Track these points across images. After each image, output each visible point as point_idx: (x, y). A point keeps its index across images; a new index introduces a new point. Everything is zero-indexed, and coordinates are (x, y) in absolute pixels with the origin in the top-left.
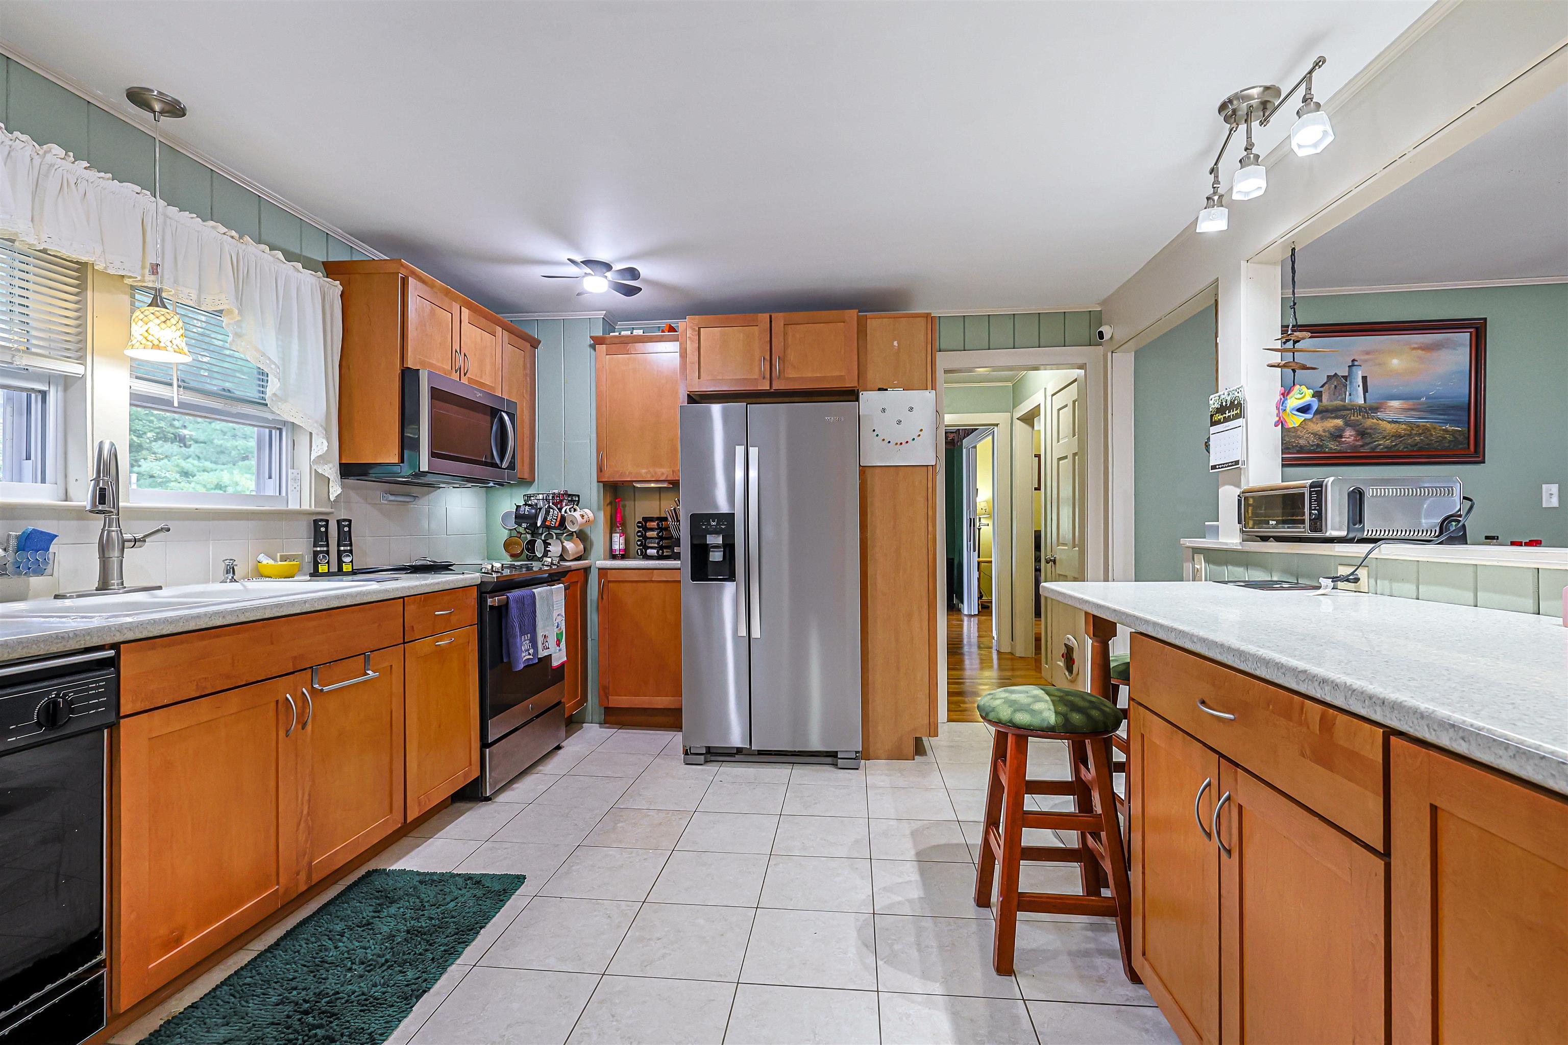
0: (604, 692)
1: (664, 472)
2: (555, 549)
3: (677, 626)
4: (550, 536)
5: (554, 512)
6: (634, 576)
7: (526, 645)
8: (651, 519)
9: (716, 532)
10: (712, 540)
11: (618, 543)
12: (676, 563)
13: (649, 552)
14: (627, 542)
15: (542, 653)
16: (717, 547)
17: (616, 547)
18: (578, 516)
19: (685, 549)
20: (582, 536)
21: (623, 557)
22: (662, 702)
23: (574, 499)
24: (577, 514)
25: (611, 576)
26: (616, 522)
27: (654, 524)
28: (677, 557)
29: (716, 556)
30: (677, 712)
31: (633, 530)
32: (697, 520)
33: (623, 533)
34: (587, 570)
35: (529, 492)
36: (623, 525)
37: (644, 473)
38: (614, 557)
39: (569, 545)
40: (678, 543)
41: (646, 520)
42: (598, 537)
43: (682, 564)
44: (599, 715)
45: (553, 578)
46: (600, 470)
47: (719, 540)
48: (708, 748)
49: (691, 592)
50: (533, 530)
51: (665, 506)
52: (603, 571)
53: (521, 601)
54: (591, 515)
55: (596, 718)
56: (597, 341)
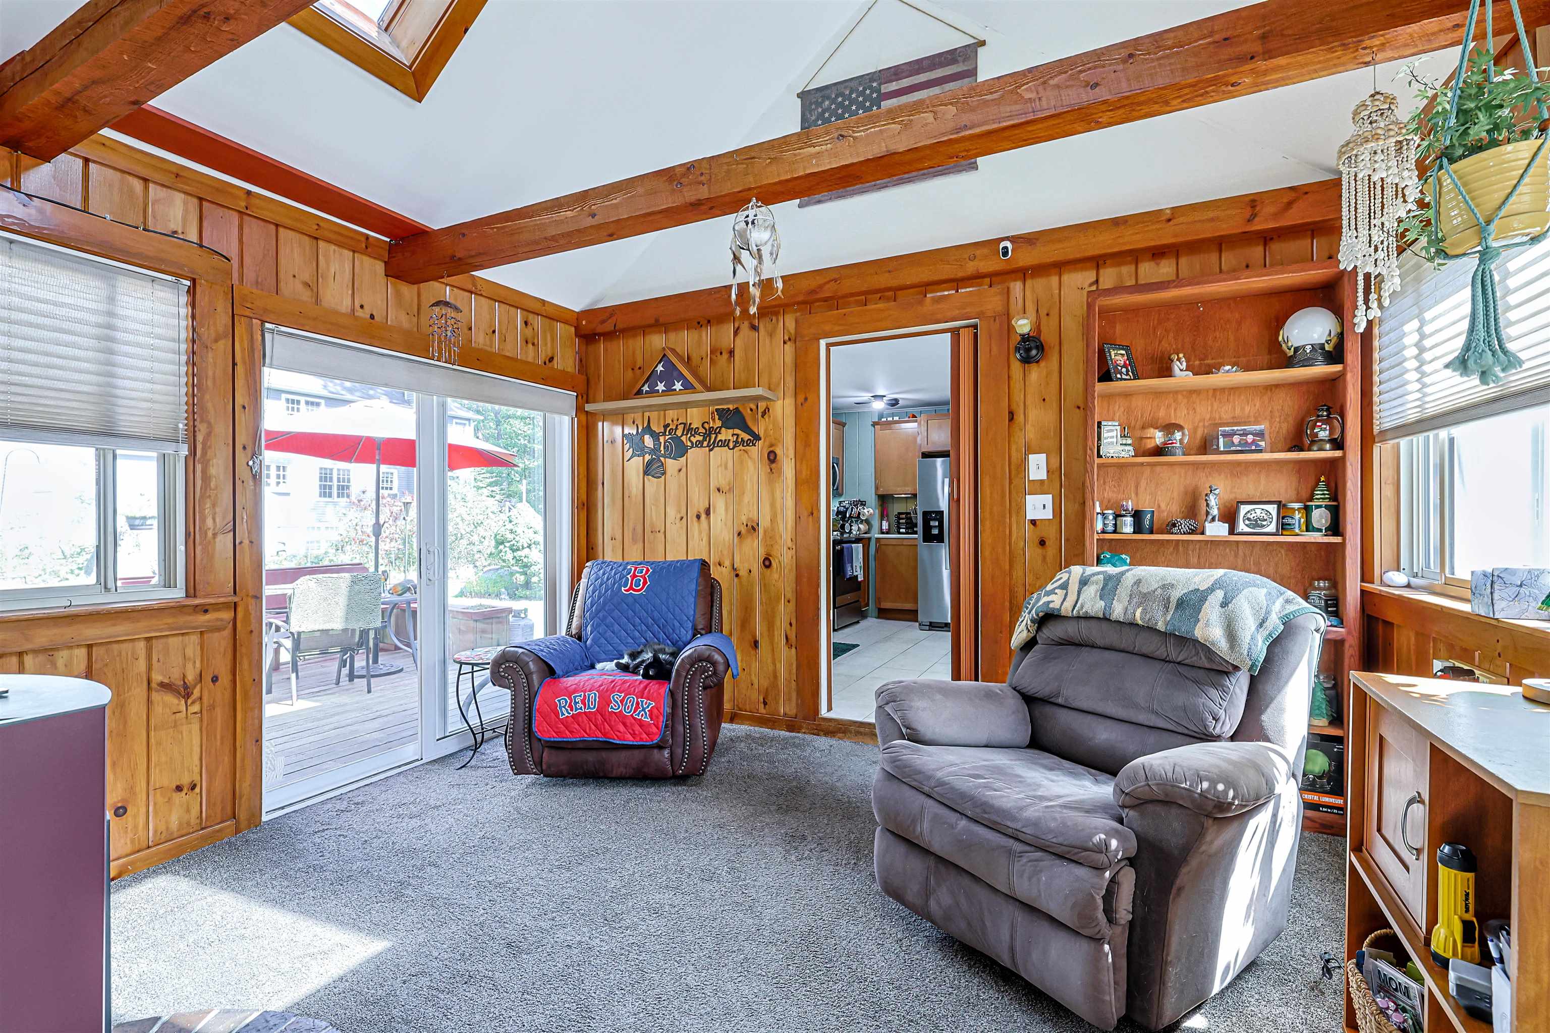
0: (878, 600)
1: (909, 490)
2: (855, 527)
3: (915, 568)
4: (852, 522)
5: (855, 510)
6: (894, 542)
7: (849, 569)
8: (902, 513)
9: (935, 519)
10: (932, 523)
11: (885, 525)
12: (916, 536)
13: (901, 530)
14: (889, 525)
15: (855, 574)
16: (935, 527)
17: (884, 528)
18: (867, 511)
19: (920, 528)
20: (867, 522)
21: (887, 533)
22: (908, 606)
23: (863, 504)
24: (866, 511)
25: (883, 542)
26: (883, 515)
27: (904, 516)
28: (916, 533)
29: (935, 531)
30: (915, 612)
31: (893, 519)
32: (926, 514)
33: (887, 520)
34: (869, 539)
35: (841, 500)
36: (887, 516)
37: (899, 490)
38: (883, 533)
39: (861, 526)
40: (916, 525)
41: (900, 514)
42: (875, 523)
43: (919, 536)
44: (876, 613)
45: (858, 540)
46: (877, 488)
47: (937, 524)
48: (931, 623)
49: (924, 549)
50: (844, 518)
51: (910, 507)
52: (877, 539)
53: (848, 548)
54: (871, 511)
55: (874, 615)
56: (874, 424)
